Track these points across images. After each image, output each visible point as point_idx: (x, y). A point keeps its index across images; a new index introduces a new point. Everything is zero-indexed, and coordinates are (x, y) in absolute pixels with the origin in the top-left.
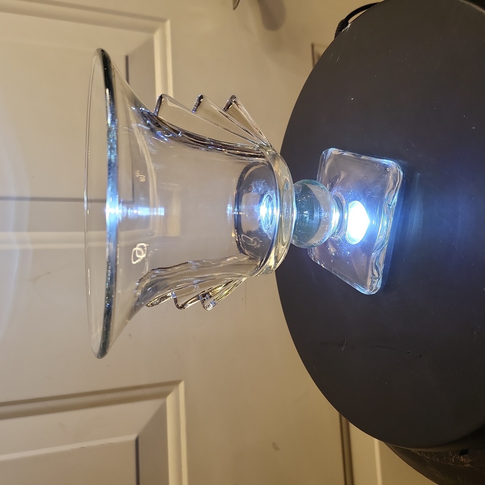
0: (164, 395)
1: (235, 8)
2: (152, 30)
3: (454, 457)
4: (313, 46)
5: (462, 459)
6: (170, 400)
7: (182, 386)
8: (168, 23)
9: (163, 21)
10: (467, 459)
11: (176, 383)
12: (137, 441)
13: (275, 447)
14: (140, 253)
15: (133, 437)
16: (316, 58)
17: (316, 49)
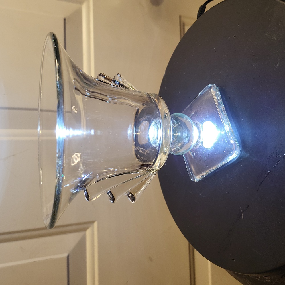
0: (85, 229)
2: (81, 3)
4: (180, 17)
6: (88, 232)
7: (96, 224)
11: (92, 222)
12: (68, 257)
13: (151, 259)
14: (76, 159)
15: (66, 255)
16: (182, 25)
17: (182, 19)
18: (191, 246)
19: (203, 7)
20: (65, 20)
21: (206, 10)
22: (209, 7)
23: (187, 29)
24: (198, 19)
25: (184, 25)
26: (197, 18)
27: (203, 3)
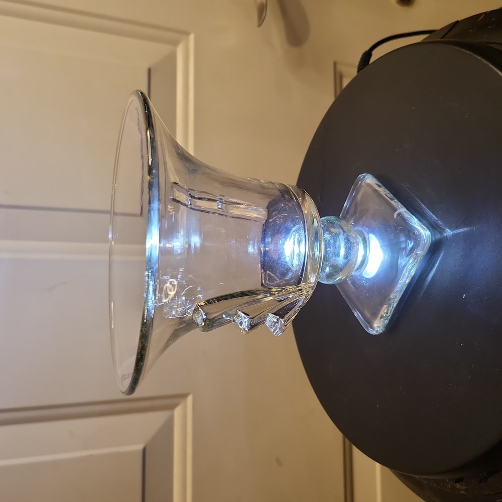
0: (172, 407)
1: (259, 26)
2: (176, 43)
3: (450, 483)
4: (335, 64)
5: (458, 486)
6: (177, 412)
7: (190, 399)
8: (192, 37)
9: (187, 34)
10: (462, 486)
11: (184, 396)
12: (144, 450)
13: (279, 462)
15: (140, 447)
16: (338, 77)
17: (339, 67)
18: (347, 441)
19: (367, 55)
20: (149, 71)
21: (372, 60)
22: (376, 54)
23: (346, 83)
24: (360, 72)
25: (341, 77)
26: (358, 72)
27: (367, 48)
